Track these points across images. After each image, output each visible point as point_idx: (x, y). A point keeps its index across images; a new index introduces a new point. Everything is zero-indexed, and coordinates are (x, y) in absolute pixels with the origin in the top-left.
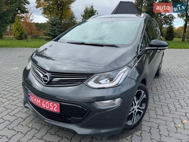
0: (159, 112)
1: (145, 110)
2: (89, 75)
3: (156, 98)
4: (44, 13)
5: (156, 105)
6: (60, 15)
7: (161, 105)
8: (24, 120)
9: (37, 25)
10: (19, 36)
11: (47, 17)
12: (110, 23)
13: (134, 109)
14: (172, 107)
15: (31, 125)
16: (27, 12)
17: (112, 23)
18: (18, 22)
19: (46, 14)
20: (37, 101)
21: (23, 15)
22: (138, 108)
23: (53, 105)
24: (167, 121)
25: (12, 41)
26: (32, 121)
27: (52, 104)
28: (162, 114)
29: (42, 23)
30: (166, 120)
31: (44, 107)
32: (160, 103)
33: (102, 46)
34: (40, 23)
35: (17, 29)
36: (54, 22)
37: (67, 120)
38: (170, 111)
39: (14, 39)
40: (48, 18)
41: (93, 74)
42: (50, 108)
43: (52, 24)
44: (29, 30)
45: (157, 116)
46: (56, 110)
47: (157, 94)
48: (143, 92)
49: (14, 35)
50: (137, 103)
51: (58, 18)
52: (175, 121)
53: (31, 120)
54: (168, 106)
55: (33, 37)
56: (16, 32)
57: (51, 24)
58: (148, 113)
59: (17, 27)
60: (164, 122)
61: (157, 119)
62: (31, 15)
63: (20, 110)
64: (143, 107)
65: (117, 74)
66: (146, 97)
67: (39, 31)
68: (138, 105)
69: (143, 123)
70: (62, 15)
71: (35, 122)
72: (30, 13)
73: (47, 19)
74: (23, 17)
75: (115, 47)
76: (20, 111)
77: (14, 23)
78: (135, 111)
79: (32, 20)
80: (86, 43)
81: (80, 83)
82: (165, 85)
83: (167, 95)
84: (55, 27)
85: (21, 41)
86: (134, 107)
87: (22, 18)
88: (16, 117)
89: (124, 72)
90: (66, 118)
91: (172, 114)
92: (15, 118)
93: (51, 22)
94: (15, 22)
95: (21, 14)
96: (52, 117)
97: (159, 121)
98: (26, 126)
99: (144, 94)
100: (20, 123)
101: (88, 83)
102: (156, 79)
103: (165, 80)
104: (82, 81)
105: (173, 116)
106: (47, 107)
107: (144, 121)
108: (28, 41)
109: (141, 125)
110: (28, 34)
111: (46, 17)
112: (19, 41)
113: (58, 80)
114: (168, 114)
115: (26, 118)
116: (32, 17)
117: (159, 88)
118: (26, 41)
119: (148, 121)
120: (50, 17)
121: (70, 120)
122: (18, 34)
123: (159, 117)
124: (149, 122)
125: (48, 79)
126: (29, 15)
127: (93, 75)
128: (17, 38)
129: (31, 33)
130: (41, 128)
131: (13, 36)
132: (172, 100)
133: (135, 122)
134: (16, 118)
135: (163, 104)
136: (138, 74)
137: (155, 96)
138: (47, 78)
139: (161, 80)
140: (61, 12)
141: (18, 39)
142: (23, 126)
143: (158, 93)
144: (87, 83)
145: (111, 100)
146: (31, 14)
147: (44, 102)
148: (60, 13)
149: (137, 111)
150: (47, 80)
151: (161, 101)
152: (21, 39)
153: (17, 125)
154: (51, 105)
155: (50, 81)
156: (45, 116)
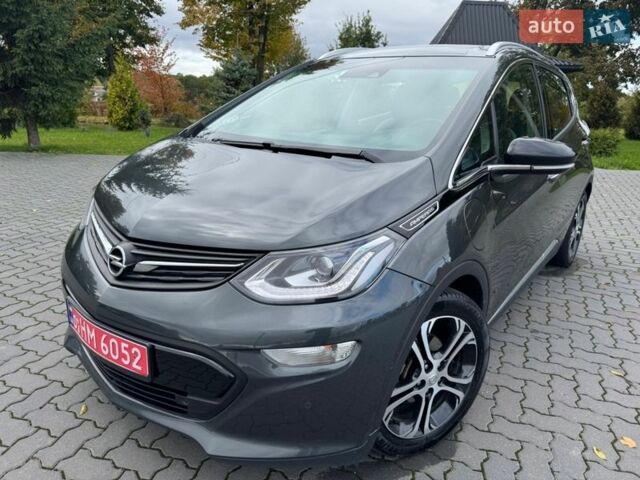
0: (537, 398)
1: (472, 390)
2: (249, 256)
3: (538, 349)
4: (208, 44)
5: (528, 374)
6: (257, 49)
7: (551, 375)
8: (65, 390)
9: (188, 82)
10: (124, 119)
11: (215, 58)
12: (377, 75)
13: (423, 383)
14: (589, 385)
15: (83, 409)
16: (153, 41)
17: (380, 76)
18: (124, 75)
19: (213, 48)
20: (88, 331)
21: (143, 51)
22: (444, 381)
23: (129, 349)
24: (557, 435)
25: (102, 134)
26: (90, 395)
27: (127, 346)
28: (544, 406)
29: (204, 76)
30: (552, 432)
31: (106, 353)
32: (549, 369)
33: (328, 155)
34: (198, 75)
35: (118, 96)
36: (234, 71)
37: (174, 403)
38: (580, 399)
39: (110, 127)
40: (220, 59)
41: (266, 252)
42: (123, 360)
43: (228, 81)
44: (159, 100)
45: (524, 412)
46: (139, 368)
47: (546, 334)
48: (461, 324)
49: (110, 116)
50: (436, 363)
51: (248, 59)
52: (591, 436)
53: (88, 393)
54: (575, 380)
55: (169, 121)
56: (114, 104)
57: (224, 78)
58: (494, 399)
59: (118, 90)
60: (544, 439)
61: (521, 423)
62: (168, 52)
63: (62, 357)
64: (466, 377)
65: (348, 254)
66: (474, 342)
67: (190, 102)
68: (440, 368)
69: (466, 435)
70: (263, 50)
71: (99, 401)
72: (163, 45)
73: (217, 65)
74: (143, 57)
75: (367, 160)
76: (61, 361)
77: (112, 78)
78: (431, 390)
79: (169, 66)
80: (277, 144)
81: (221, 279)
82: (584, 302)
83: (583, 341)
84: (238, 89)
85: (129, 133)
86: (423, 375)
87: (139, 59)
88: (46, 378)
89: (376, 250)
90: (173, 397)
91: (583, 411)
92: (40, 381)
93: (227, 75)
94: (115, 72)
95: (135, 46)
96: (136, 390)
97: (524, 433)
98: (68, 410)
99: (467, 330)
100: (53, 398)
101: (247, 284)
102: (555, 278)
103: (587, 282)
104: (227, 274)
105: (586, 417)
106: (115, 353)
107: (470, 427)
108: (148, 135)
109: (456, 440)
110: (155, 113)
111: (212, 57)
112: (123, 134)
113: (153, 268)
114: (566, 408)
115: (76, 384)
116: (169, 58)
117: (558, 312)
118: (143, 133)
119: (486, 429)
120: (225, 56)
121: (185, 403)
122: (120, 112)
123: (530, 416)
124: (489, 431)
125: (121, 261)
126: (161, 50)
127: (266, 257)
128: (118, 124)
129: (166, 109)
130: (111, 423)
131: (105, 119)
132: (598, 358)
133: (430, 428)
134: (44, 383)
135: (557, 370)
136: (449, 259)
137: (536, 339)
138: (119, 259)
139: (572, 281)
140: (262, 40)
141: (121, 128)
142: (57, 409)
143: (547, 329)
144: (242, 284)
145: (323, 348)
146: (167, 47)
147: (104, 336)
148: (259, 44)
149: (437, 389)
150: (120, 264)
151: (555, 358)
152: (129, 129)
153: (41, 405)
154: (125, 348)
155: (129, 270)
156: (114, 386)
